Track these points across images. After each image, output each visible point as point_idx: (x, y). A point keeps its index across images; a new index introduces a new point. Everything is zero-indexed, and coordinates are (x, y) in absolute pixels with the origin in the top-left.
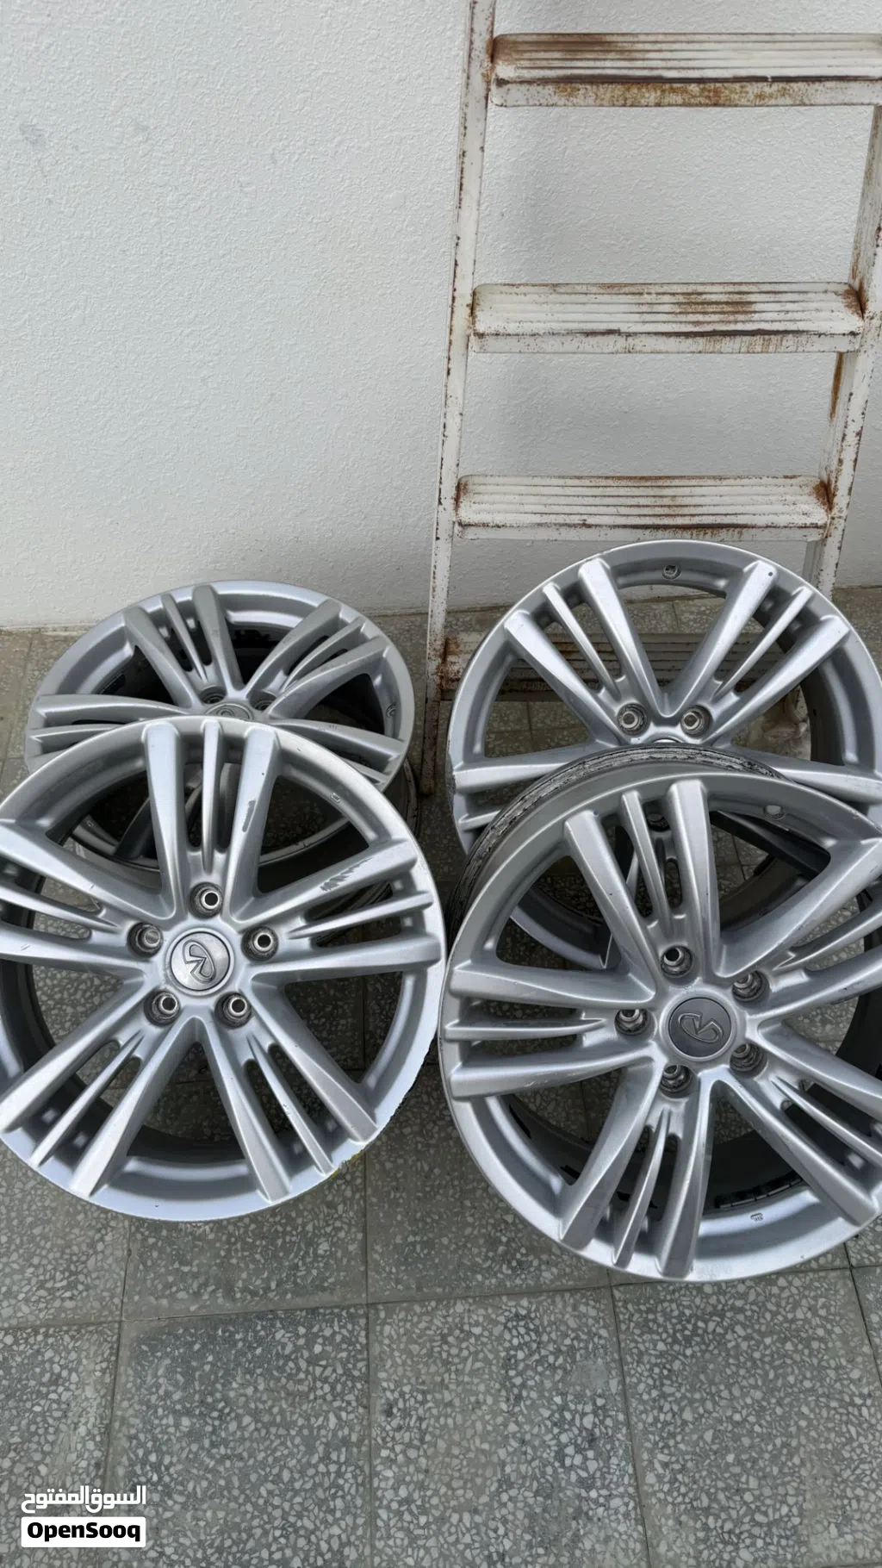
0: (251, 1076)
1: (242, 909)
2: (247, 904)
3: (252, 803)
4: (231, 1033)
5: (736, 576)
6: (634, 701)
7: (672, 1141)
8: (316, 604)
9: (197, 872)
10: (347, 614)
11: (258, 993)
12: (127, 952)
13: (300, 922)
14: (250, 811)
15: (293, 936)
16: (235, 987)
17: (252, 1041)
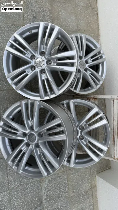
0: (24, 72)
1: (48, 68)
2: (49, 69)
3: (63, 68)
4: (30, 68)
5: (105, 144)
6: (84, 128)
7: (17, 134)
8: (103, 78)
9: (53, 61)
10: (101, 83)
11: (36, 72)
12: (41, 51)
13: (46, 78)
14: (62, 68)
15: (44, 77)
16: (36, 68)
17: (29, 72)
